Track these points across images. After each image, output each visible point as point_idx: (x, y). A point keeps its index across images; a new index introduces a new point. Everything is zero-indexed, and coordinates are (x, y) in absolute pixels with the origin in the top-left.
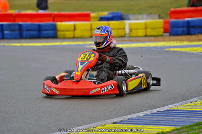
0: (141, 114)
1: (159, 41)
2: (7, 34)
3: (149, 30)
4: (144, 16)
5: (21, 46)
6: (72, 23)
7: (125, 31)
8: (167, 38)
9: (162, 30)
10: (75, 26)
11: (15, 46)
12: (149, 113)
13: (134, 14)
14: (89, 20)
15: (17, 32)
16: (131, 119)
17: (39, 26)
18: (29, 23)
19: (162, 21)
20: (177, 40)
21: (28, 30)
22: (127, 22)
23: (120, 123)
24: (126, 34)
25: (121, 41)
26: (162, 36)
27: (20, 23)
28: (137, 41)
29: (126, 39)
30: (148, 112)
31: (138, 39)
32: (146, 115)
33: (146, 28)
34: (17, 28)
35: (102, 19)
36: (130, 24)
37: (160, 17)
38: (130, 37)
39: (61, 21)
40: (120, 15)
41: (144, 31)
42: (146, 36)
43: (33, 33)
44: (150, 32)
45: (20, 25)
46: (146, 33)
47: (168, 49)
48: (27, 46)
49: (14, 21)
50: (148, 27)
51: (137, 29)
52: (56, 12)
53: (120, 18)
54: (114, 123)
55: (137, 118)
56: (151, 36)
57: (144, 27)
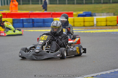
0: (108, 72)
1: (115, 29)
2: (25, 24)
3: (108, 22)
4: (105, 14)
5: (34, 31)
7: (94, 23)
9: (116, 22)
11: (30, 31)
12: (113, 71)
13: (98, 13)
14: (72, 17)
15: (31, 23)
16: (103, 74)
17: (44, 20)
18: (38, 18)
19: (116, 17)
21: (37, 22)
22: (95, 17)
23: (96, 77)
24: (94, 24)
25: (92, 28)
26: (116, 25)
27: (33, 18)
28: (101, 29)
29: (94, 27)
31: (102, 27)
32: (112, 73)
33: (106, 21)
34: (31, 21)
35: (79, 16)
36: (97, 19)
37: (114, 15)
38: (97, 26)
39: (56, 17)
40: (90, 13)
42: (106, 26)
43: (40, 24)
44: (109, 23)
45: (33, 20)
46: (106, 24)
48: (37, 32)
49: (29, 17)
50: (108, 20)
51: (100, 22)
52: (53, 12)
53: (90, 15)
54: (92, 77)
56: (110, 26)
57: (105, 20)
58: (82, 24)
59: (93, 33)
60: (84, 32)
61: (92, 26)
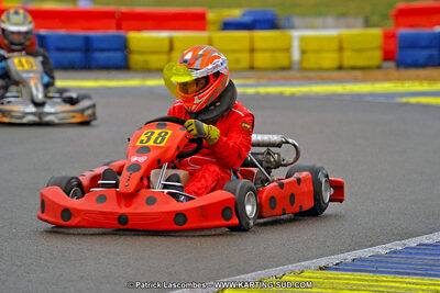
0: (381, 250)
3: (348, 54)
4: (330, 21)
6: (164, 34)
7: (290, 57)
8: (394, 73)
9: (377, 55)
10: (171, 42)
13: (303, 15)
14: (203, 28)
16: (361, 259)
17: (87, 39)
20: (419, 79)
21: (59, 49)
22: (296, 34)
23: (336, 269)
24: (291, 62)
26: (379, 67)
27: (43, 31)
28: (324, 81)
30: (398, 246)
31: (325, 74)
32: (395, 252)
33: (341, 49)
35: (228, 26)
36: (302, 40)
37: (367, 24)
38: (302, 69)
39: (139, 30)
40: (269, 17)
41: (335, 55)
42: (340, 68)
44: (350, 59)
46: (341, 62)
47: (404, 100)
50: (345, 45)
51: (319, 51)
52: (124, 9)
53: (271, 24)
54: (321, 269)
55: (372, 259)
56: (354, 68)
57: (335, 45)
58: (245, 59)
59: (293, 97)
60: (257, 94)
61: (285, 71)
